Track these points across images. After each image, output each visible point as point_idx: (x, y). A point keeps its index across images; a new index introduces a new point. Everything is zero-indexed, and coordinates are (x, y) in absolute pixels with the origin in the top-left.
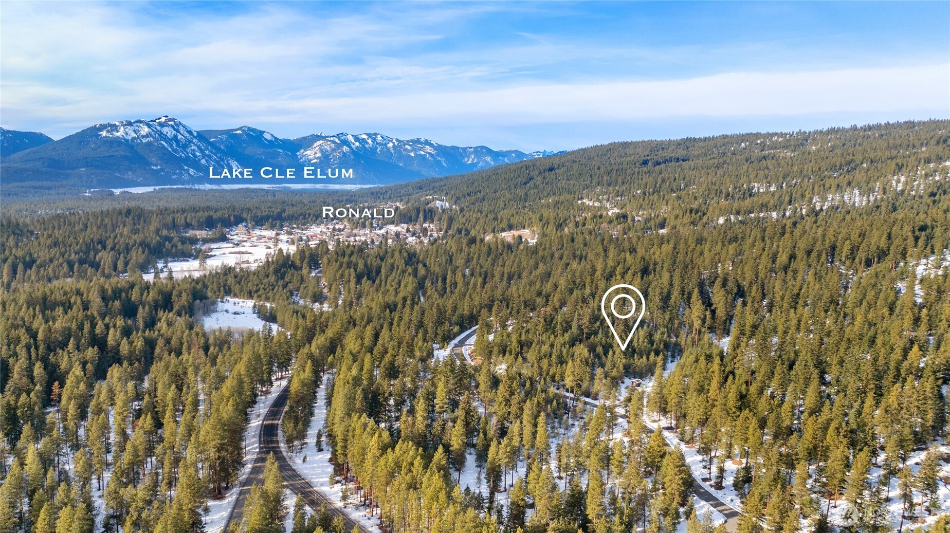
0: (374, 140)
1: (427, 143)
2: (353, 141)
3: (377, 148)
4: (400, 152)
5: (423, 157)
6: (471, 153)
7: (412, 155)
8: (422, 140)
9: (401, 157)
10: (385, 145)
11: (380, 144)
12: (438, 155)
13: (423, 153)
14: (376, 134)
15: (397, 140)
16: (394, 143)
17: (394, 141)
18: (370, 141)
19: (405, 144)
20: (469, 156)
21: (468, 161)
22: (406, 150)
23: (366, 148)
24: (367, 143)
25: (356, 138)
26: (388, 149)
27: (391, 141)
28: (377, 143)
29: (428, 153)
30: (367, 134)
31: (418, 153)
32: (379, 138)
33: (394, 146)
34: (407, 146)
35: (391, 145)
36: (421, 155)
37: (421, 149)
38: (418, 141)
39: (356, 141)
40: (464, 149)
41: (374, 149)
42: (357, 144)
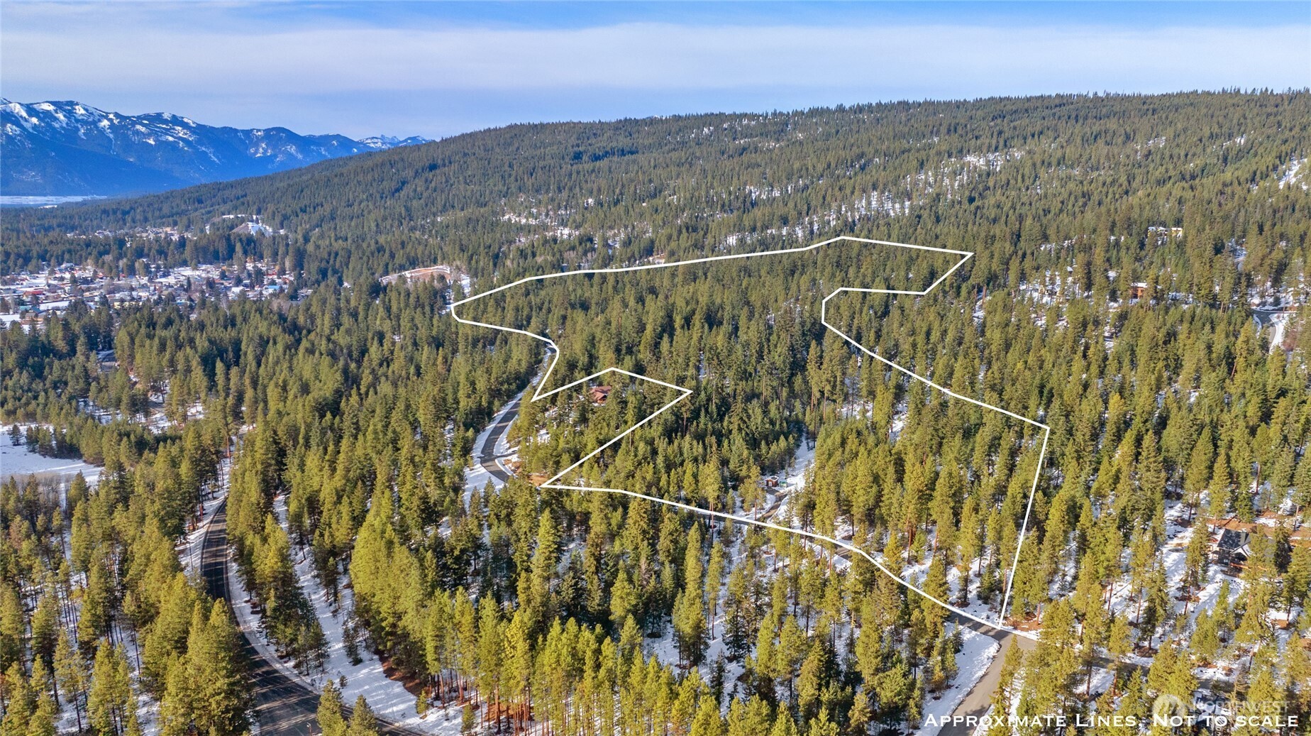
0: (70, 114)
1: (176, 121)
2: (24, 114)
3: (78, 130)
4: (126, 137)
5: (173, 146)
6: (260, 140)
7: (151, 142)
8: (166, 116)
9: (128, 146)
10: (95, 123)
11: (84, 122)
12: (200, 142)
13: (171, 139)
14: (72, 104)
15: (117, 115)
16: (111, 120)
17: (111, 116)
18: (61, 116)
19: (134, 123)
20: (257, 145)
21: (256, 152)
22: (138, 132)
23: (54, 128)
24: (56, 119)
25: (31, 110)
26: (102, 131)
27: (106, 117)
28: (77, 121)
29: (180, 138)
30: (53, 103)
31: (163, 138)
32: (80, 111)
33: (112, 126)
34: (138, 127)
35: (105, 123)
36: (167, 142)
37: (167, 132)
38: (158, 118)
39: (31, 115)
40: (248, 133)
41: (71, 133)
42: (35, 120)
